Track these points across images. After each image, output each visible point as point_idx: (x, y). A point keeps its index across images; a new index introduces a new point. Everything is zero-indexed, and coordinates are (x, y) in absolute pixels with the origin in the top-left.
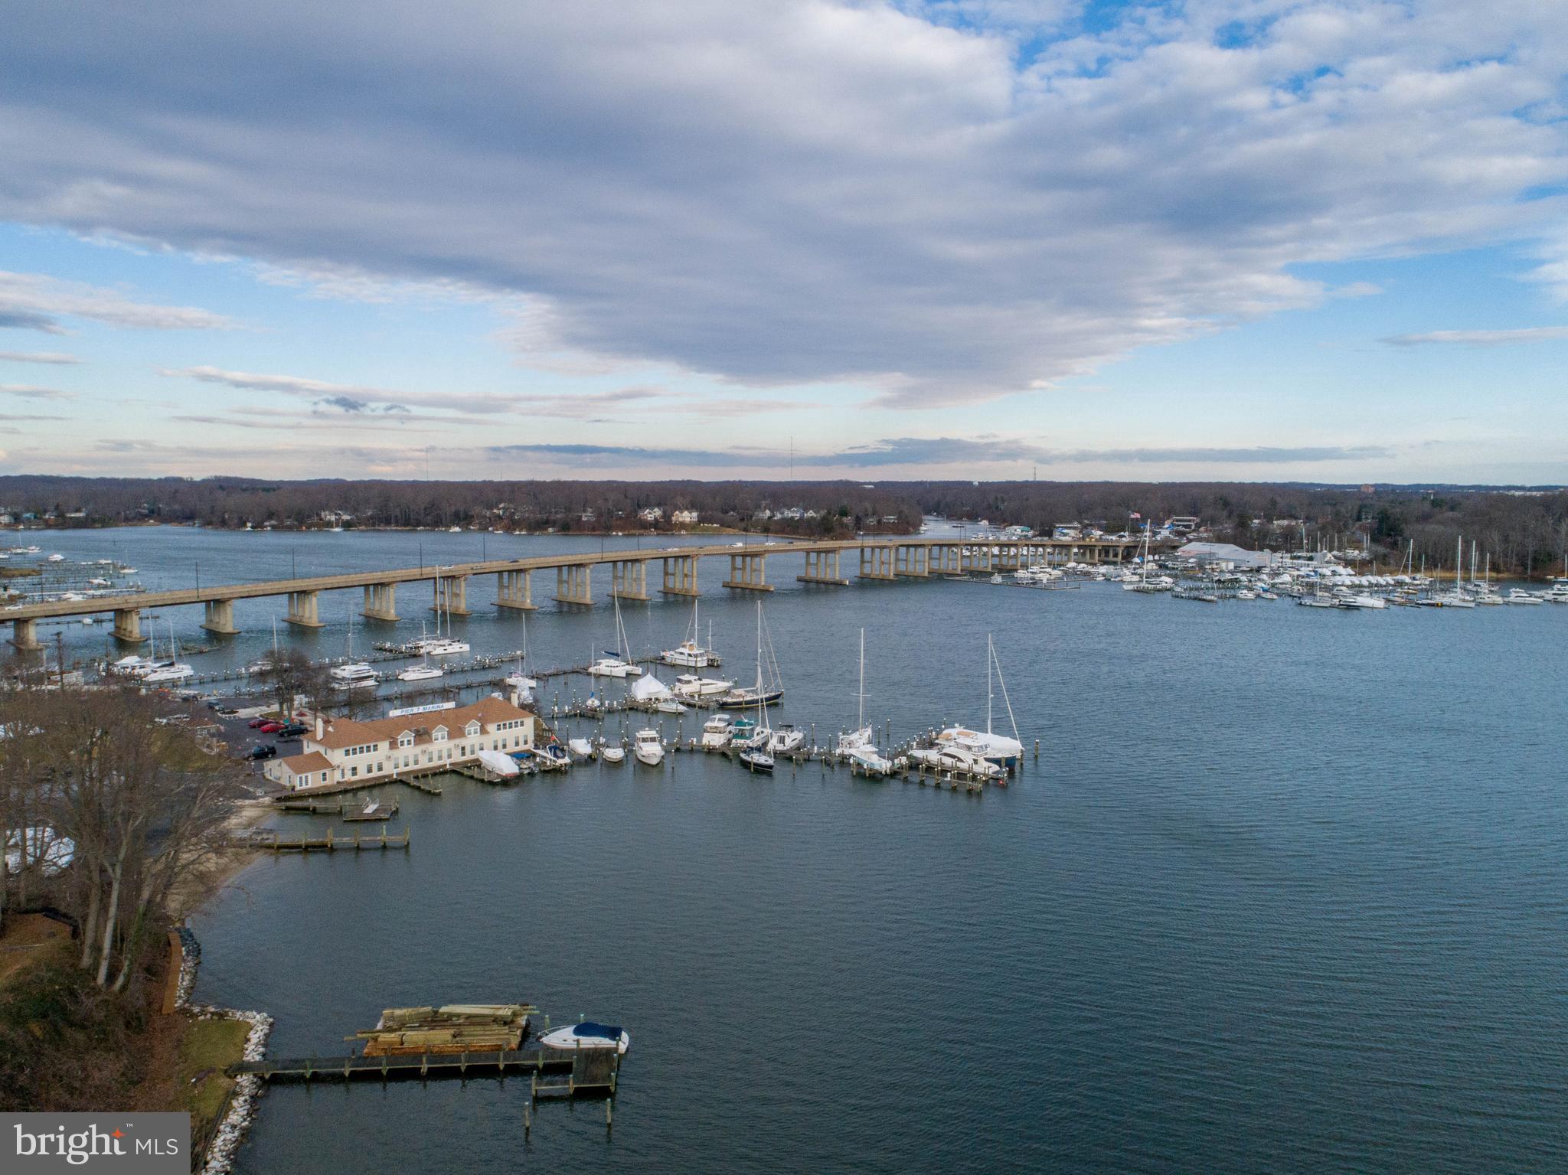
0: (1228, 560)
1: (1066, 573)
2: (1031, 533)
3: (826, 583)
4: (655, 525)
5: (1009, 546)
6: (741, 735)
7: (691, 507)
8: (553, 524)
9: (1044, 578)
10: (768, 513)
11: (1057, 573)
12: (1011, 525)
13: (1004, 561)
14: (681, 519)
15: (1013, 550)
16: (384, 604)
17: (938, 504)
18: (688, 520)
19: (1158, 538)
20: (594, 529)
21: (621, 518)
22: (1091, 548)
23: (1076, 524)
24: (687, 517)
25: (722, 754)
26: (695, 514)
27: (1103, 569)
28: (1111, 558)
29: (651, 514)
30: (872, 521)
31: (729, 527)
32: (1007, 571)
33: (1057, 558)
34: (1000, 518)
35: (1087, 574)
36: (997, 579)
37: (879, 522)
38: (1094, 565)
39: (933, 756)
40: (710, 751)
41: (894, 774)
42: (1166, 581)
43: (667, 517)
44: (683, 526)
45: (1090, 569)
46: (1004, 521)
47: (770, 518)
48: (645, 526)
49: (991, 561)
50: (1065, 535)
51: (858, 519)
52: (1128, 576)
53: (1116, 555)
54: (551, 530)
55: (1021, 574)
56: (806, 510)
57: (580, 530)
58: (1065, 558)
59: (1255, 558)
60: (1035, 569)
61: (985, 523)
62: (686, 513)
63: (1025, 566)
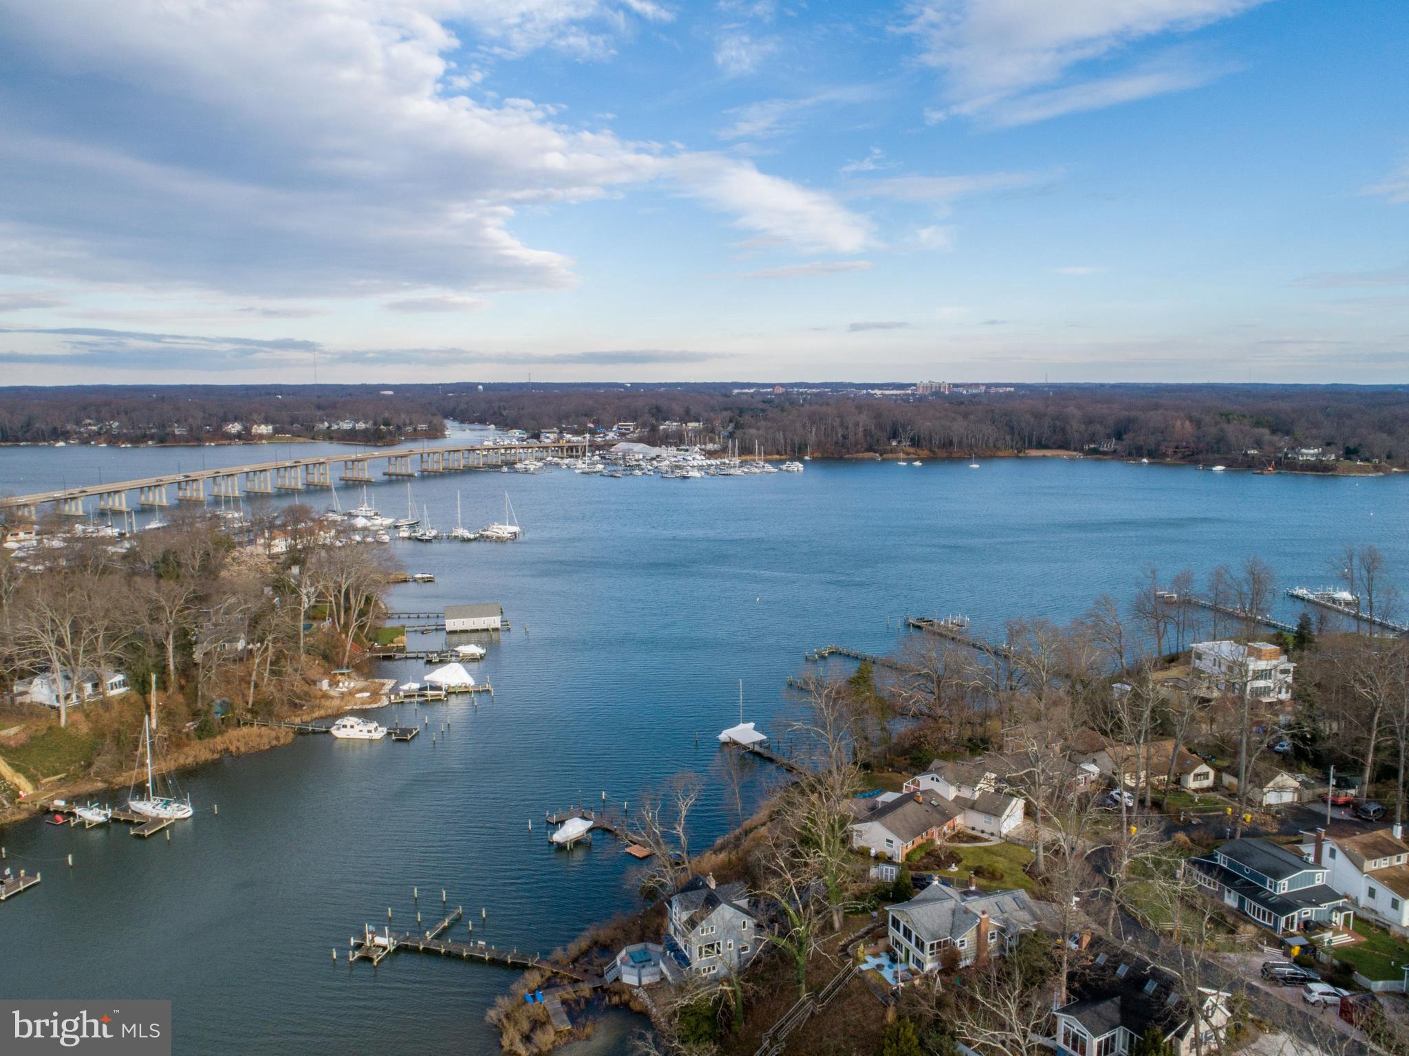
0: (639, 453)
1: (545, 464)
2: (525, 436)
3: (403, 475)
4: (239, 436)
5: (511, 448)
6: (415, 532)
7: (266, 421)
8: (152, 437)
9: (532, 468)
10: (326, 424)
11: (540, 464)
12: (512, 429)
13: (508, 457)
14: (259, 432)
15: (513, 451)
16: (157, 497)
17: (454, 409)
18: (265, 432)
19: (607, 438)
20: (188, 441)
21: (209, 431)
22: (562, 448)
23: (555, 429)
24: (265, 429)
25: (409, 538)
26: (270, 427)
27: (567, 461)
28: (574, 453)
29: (235, 428)
30: (410, 429)
31: (299, 436)
32: (511, 464)
33: (539, 455)
34: (505, 424)
35: (557, 464)
36: (505, 469)
37: (415, 430)
38: (562, 458)
39: (488, 533)
40: (404, 538)
41: (475, 539)
42: (600, 467)
43: (247, 430)
44: (261, 437)
45: (559, 461)
46: (506, 425)
47: (328, 428)
48: (230, 437)
49: (501, 458)
50: (548, 438)
51: (399, 428)
52: (580, 465)
53: (577, 451)
54: (150, 443)
55: (519, 466)
56: (357, 421)
57: (176, 442)
58: (545, 454)
59: (654, 451)
60: (527, 462)
61: (492, 426)
62: (263, 427)
63: (520, 461)
